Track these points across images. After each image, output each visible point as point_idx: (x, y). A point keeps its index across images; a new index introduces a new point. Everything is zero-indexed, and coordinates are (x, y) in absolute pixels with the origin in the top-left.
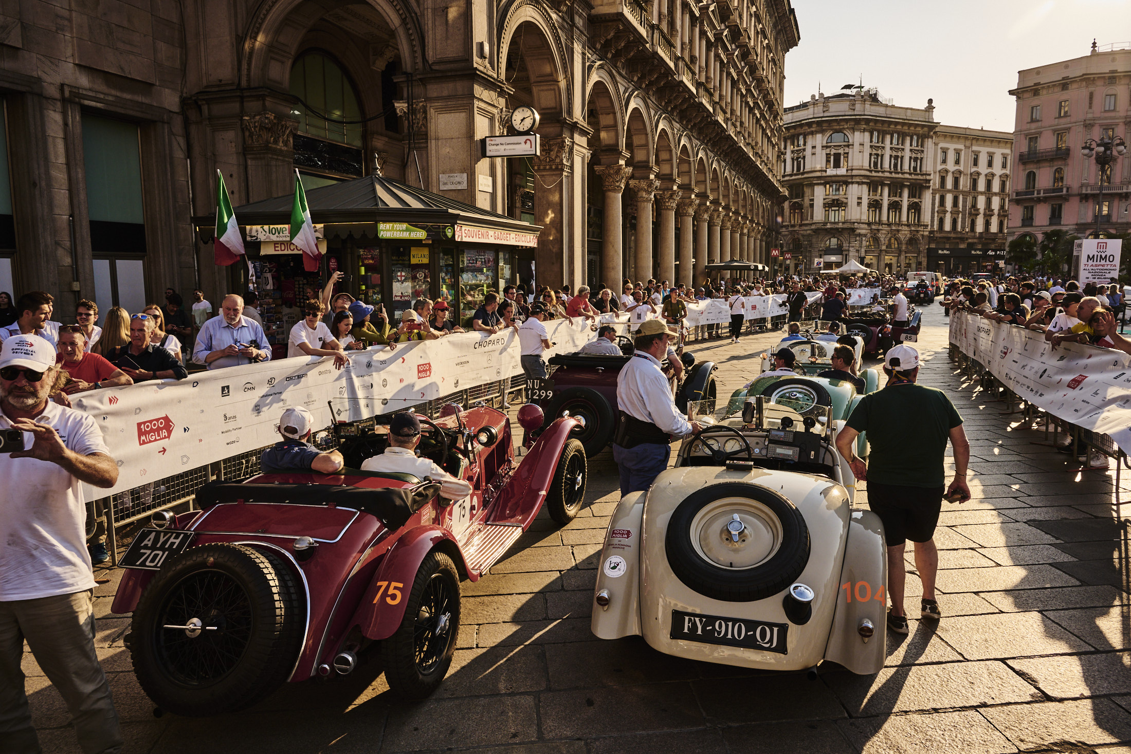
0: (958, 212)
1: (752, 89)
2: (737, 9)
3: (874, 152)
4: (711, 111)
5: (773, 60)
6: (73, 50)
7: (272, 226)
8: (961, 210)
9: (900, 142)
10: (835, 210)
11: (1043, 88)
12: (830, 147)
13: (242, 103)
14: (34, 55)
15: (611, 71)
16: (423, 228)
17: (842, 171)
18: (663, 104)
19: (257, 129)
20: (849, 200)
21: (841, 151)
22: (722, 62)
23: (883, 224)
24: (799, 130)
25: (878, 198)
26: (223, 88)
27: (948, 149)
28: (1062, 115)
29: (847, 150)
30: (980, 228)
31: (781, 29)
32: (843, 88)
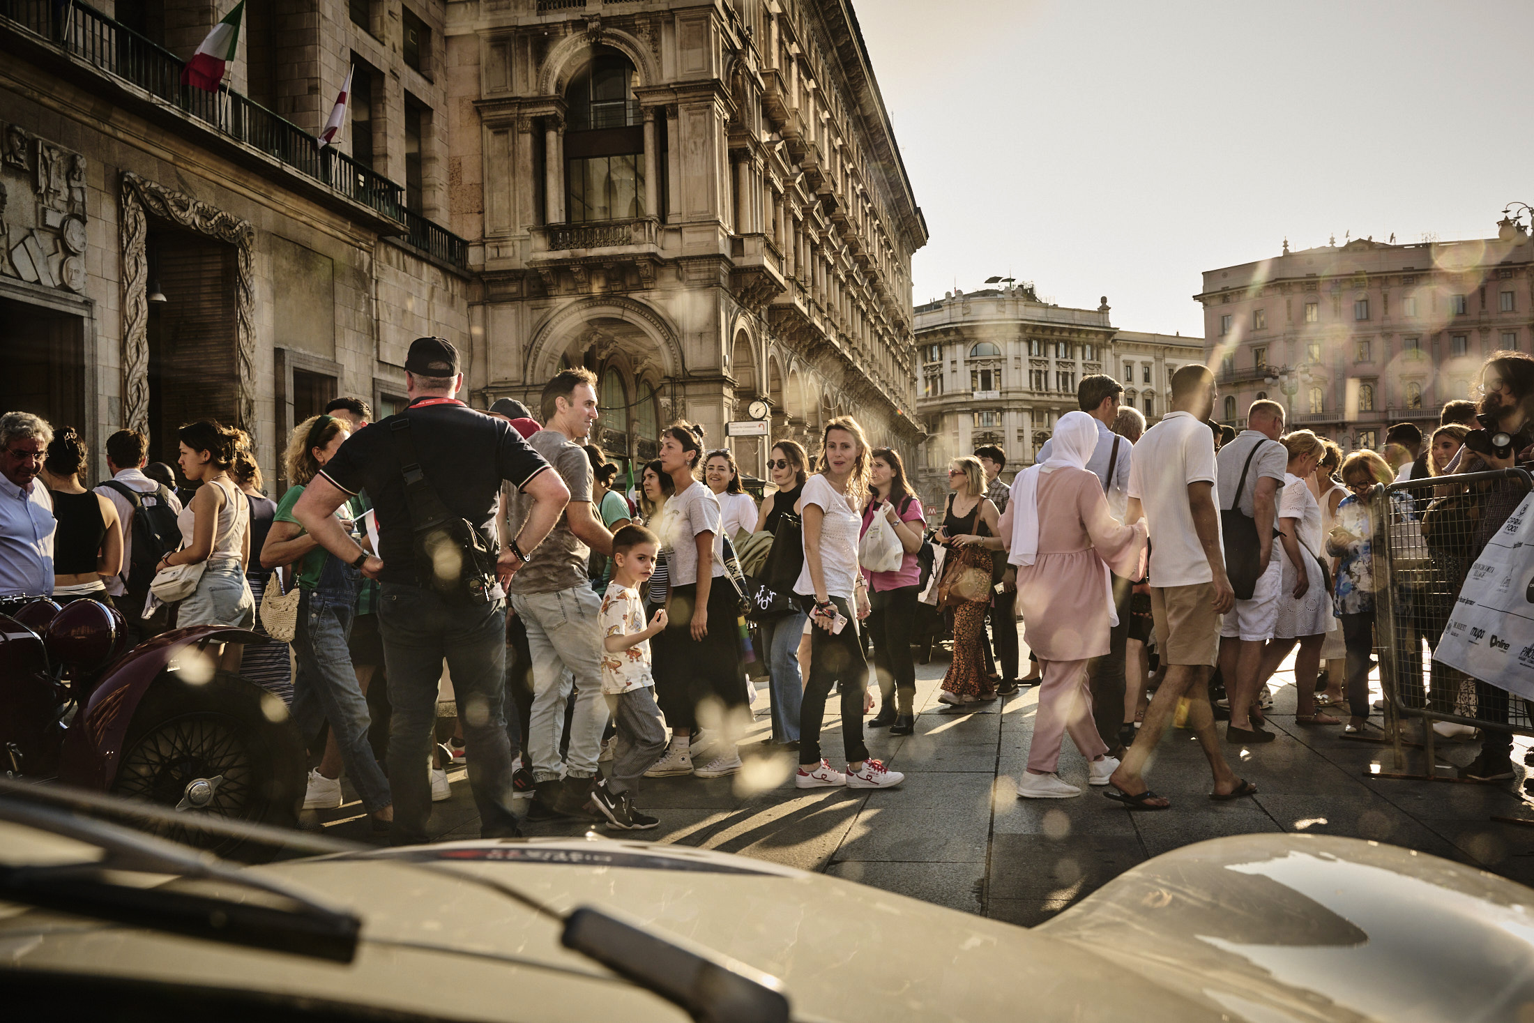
2: (863, 238)
3: (1035, 368)
5: (899, 269)
9: (1069, 354)
11: (1233, 293)
12: (976, 361)
15: (780, 345)
17: (994, 395)
20: (1007, 434)
21: (991, 367)
22: (852, 297)
24: (932, 339)
25: (1045, 430)
26: (509, 384)
27: (1133, 362)
28: (1258, 327)
29: (998, 366)
31: (906, 231)
32: (988, 282)
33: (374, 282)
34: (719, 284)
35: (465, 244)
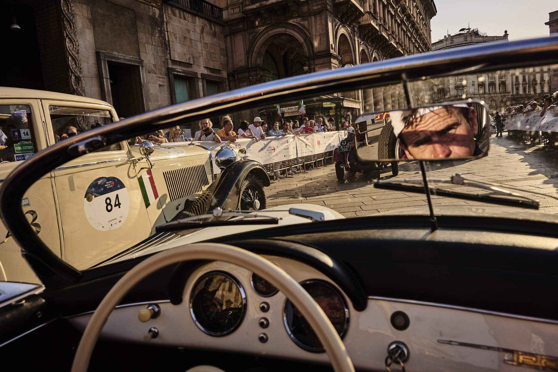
0: (526, 84)
1: (417, 39)
2: (408, 7)
4: (403, 53)
5: (425, 24)
6: (203, 62)
7: (289, 108)
8: (527, 82)
10: (461, 89)
13: (249, 73)
14: (195, 65)
15: (366, 44)
16: (334, 103)
18: (384, 53)
19: (255, 81)
22: (404, 30)
23: (486, 94)
25: (483, 81)
26: (242, 69)
30: (538, 91)
31: (427, 10)
32: (460, 31)
33: (165, 23)
34: (327, 10)
35: (221, 10)
